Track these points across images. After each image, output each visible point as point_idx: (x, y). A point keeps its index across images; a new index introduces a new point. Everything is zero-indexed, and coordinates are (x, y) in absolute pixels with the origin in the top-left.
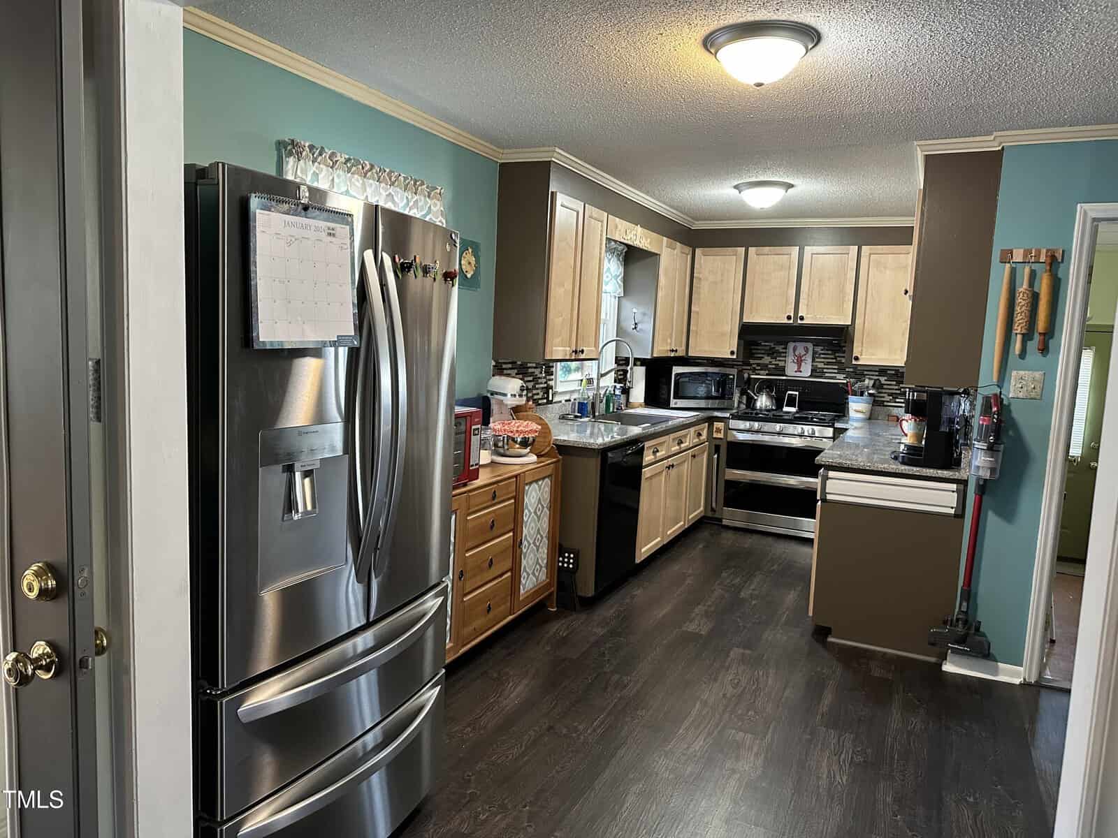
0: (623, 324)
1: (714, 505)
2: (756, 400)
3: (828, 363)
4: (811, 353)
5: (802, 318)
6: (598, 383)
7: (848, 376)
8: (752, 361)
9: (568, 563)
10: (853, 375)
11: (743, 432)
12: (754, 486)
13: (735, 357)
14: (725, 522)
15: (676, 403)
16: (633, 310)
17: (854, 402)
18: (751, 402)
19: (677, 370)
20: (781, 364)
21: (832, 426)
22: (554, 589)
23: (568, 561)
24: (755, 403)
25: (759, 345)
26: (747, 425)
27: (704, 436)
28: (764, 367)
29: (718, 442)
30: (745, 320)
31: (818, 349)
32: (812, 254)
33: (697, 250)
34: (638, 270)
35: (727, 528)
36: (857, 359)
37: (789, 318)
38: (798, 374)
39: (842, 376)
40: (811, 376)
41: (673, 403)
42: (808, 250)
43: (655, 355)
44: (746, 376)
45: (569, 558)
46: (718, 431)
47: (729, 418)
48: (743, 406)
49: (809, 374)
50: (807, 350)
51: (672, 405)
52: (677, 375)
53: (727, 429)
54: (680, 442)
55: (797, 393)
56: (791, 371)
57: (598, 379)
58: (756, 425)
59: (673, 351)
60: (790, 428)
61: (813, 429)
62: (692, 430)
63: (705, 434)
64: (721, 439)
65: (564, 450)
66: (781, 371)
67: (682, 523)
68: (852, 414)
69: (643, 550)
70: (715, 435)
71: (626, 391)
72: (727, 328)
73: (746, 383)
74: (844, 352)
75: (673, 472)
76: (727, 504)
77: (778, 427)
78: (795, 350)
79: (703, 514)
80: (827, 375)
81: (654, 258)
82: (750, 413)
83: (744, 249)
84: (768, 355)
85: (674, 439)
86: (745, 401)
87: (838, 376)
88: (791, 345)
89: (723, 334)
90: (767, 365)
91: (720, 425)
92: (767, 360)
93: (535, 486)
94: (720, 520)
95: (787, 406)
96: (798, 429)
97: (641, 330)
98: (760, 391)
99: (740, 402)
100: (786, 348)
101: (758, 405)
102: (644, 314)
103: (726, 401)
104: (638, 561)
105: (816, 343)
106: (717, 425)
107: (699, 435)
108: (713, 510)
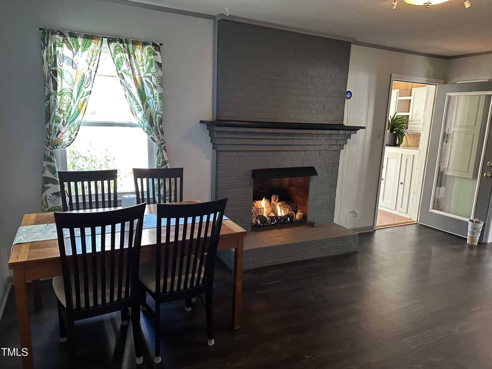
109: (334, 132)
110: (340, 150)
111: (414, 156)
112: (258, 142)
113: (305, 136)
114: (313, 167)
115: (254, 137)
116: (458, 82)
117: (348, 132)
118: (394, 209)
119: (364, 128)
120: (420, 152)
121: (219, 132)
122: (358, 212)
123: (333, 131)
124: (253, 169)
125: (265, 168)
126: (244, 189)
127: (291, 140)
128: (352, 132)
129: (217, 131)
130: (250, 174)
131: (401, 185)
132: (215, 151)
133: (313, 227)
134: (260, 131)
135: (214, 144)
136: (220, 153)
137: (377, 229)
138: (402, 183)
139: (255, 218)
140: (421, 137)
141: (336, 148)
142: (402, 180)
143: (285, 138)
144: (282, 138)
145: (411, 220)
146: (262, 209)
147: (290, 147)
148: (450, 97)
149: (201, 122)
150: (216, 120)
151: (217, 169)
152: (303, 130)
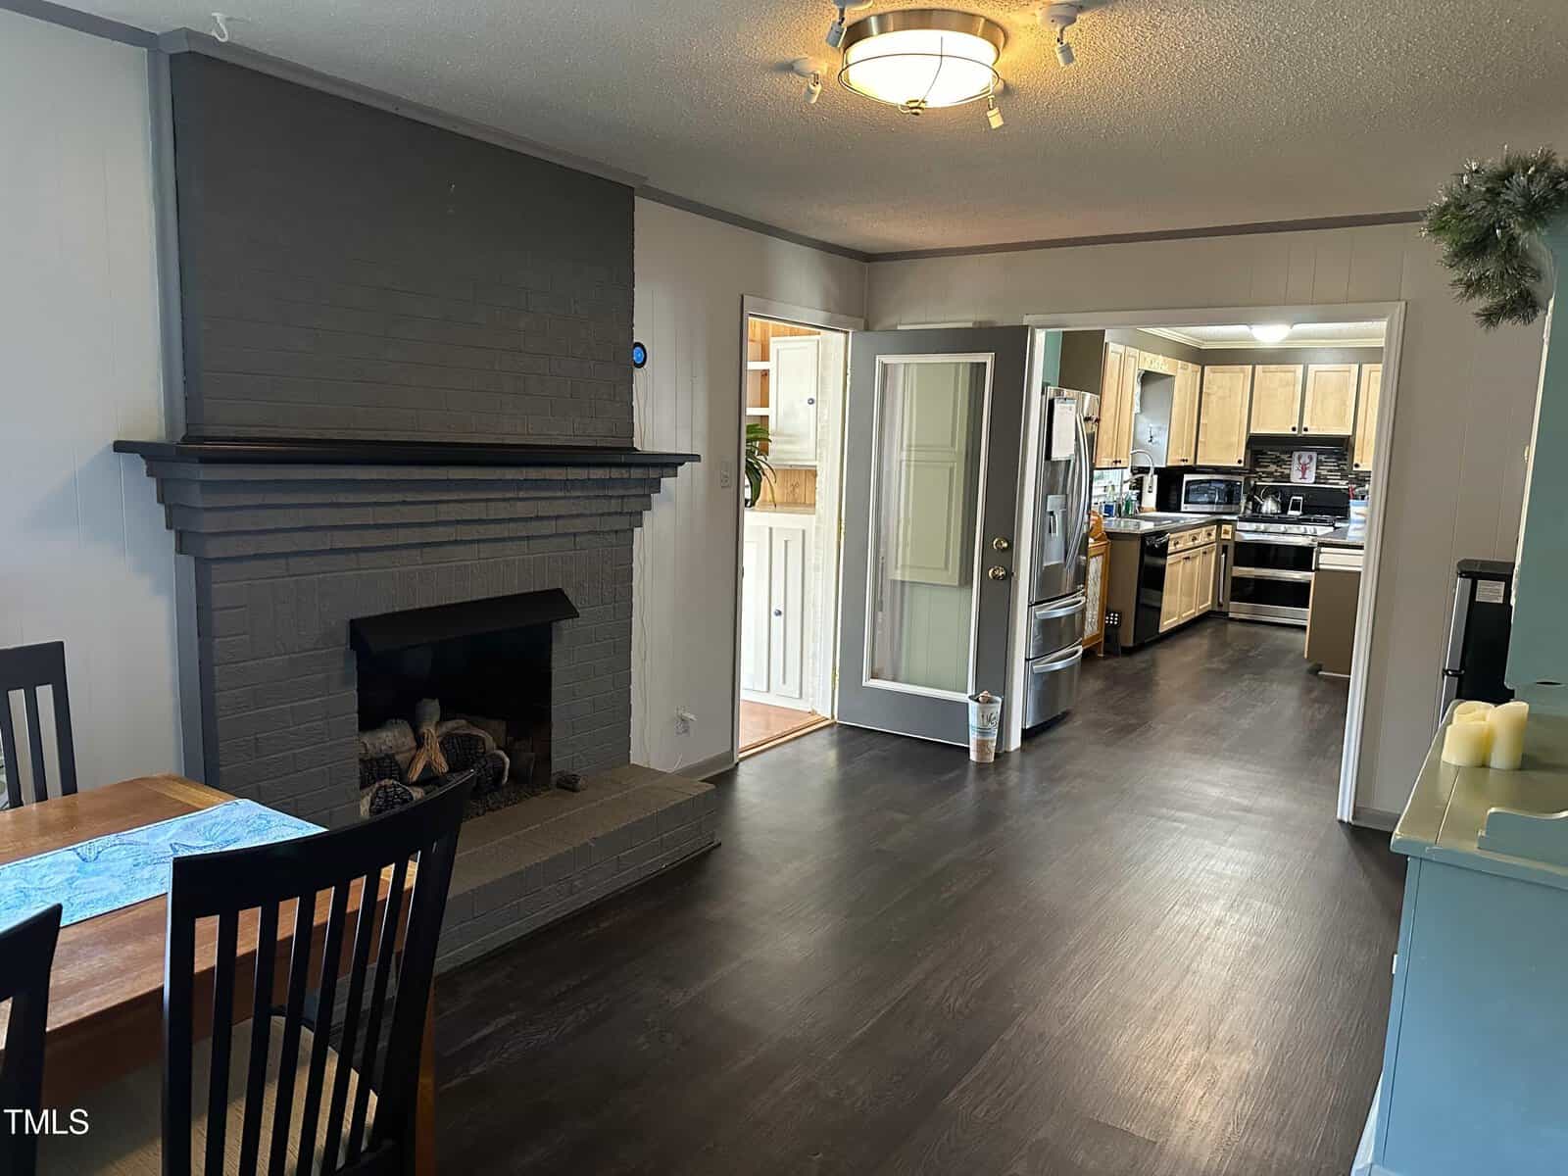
0: (1138, 437)
1: (1221, 600)
2: (1261, 505)
3: (1331, 471)
4: (1315, 460)
5: (1306, 430)
6: (1121, 490)
7: (1351, 482)
8: (1258, 470)
9: (1114, 621)
10: (1355, 481)
11: (1249, 532)
12: (1260, 582)
13: (1242, 465)
14: (1231, 615)
15: (1186, 508)
16: (1147, 426)
17: (1354, 505)
18: (1257, 507)
19: (1187, 478)
20: (1287, 471)
21: (1333, 526)
22: (1102, 639)
23: (1113, 619)
24: (1260, 509)
25: (1266, 454)
26: (1253, 526)
27: (1213, 537)
28: (1269, 475)
29: (1225, 543)
30: (1251, 432)
31: (1322, 457)
32: (1316, 372)
33: (1206, 368)
34: (1154, 388)
35: (1233, 620)
36: (1357, 466)
37: (1294, 429)
38: (1303, 481)
39: (1345, 482)
40: (1315, 483)
41: (1183, 507)
42: (1312, 368)
43: (1169, 464)
44: (1252, 483)
45: (1114, 617)
46: (1226, 532)
47: (1236, 521)
48: (1249, 512)
49: (1313, 480)
50: (1311, 459)
51: (1183, 510)
52: (1188, 482)
53: (1235, 530)
54: (1194, 539)
55: (1301, 498)
56: (1296, 478)
57: (1122, 486)
58: (1262, 526)
59: (1183, 460)
60: (1294, 529)
61: (1315, 529)
62: (1204, 529)
63: (1214, 533)
64: (1229, 540)
65: (1111, 536)
66: (1287, 478)
67: (1193, 611)
68: (1353, 516)
69: (1165, 623)
70: (1223, 537)
71: (1140, 498)
72: (1235, 439)
73: (1252, 489)
74: (1345, 460)
75: (1189, 563)
76: (1232, 599)
77: (1282, 527)
78: (1299, 458)
79: (1210, 608)
80: (1331, 481)
81: (1168, 380)
82: (1257, 516)
83: (1251, 367)
84: (1274, 463)
85: (1190, 535)
86: (1250, 507)
87: (1341, 482)
88: (1296, 454)
89: (1230, 445)
90: (1272, 473)
91: (1228, 527)
92: (1273, 468)
93: (1094, 559)
94: (1227, 614)
95: (1292, 509)
96: (1302, 529)
97: (1156, 442)
98: (1265, 496)
99: (1246, 508)
100: (1291, 457)
101: (1264, 510)
102: (1160, 428)
103: (1233, 506)
104: (1161, 631)
105: (1320, 453)
106: (1225, 527)
107: (1209, 535)
108: (1220, 605)
109: (615, 473)
110: (633, 531)
111: (804, 532)
112: (369, 516)
113: (527, 489)
114: (560, 591)
115: (352, 498)
116: (899, 328)
117: (653, 473)
118: (765, 689)
119: (695, 458)
120: (819, 520)
121: (205, 485)
122: (692, 717)
123: (614, 470)
124: (354, 617)
125: (397, 609)
126: (323, 696)
127: (483, 504)
128: (665, 470)
129: (203, 483)
130: (344, 635)
131: (779, 617)
132: (189, 562)
133: (574, 790)
134: (375, 477)
135: (181, 536)
136: (216, 569)
137: (742, 760)
138: (779, 613)
139: (369, 798)
140: (818, 479)
141: (620, 523)
142: (777, 605)
143: (462, 496)
144: (454, 496)
145: (815, 718)
146: (383, 758)
147: (481, 528)
148: (885, 366)
149: (120, 447)
150: (183, 438)
151: (205, 631)
152: (524, 470)
